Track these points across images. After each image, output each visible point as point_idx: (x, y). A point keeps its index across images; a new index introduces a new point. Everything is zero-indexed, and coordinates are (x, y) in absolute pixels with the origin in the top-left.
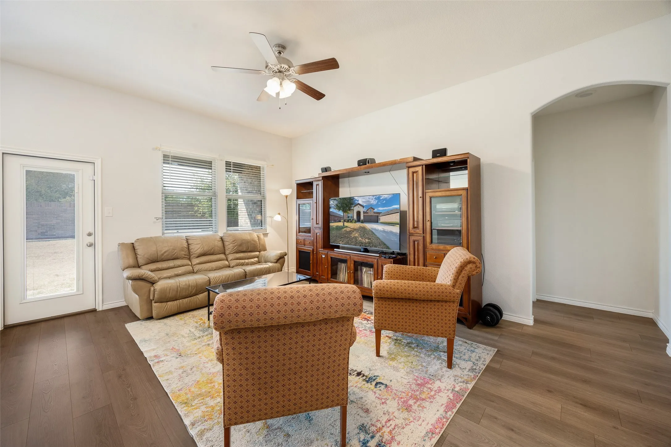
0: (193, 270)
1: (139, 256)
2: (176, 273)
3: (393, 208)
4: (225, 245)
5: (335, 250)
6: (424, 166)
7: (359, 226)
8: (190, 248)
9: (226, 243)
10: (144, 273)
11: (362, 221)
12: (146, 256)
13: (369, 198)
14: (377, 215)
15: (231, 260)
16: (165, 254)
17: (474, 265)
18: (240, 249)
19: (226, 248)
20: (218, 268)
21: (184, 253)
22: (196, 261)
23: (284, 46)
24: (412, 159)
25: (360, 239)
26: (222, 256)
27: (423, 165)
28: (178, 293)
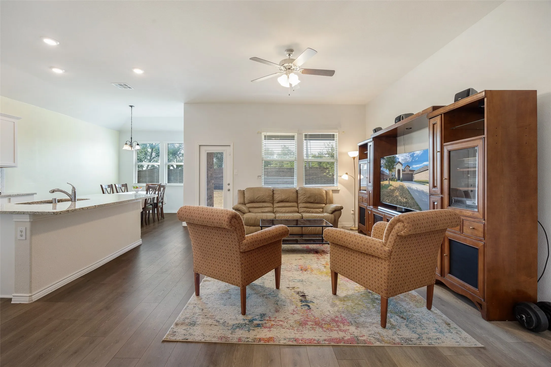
0: (273, 210)
1: (245, 198)
2: (263, 211)
3: (424, 165)
4: (298, 196)
5: (379, 207)
6: (443, 115)
7: (399, 184)
8: (274, 196)
9: (299, 195)
10: (240, 207)
11: (401, 179)
12: (248, 198)
13: (406, 156)
14: (411, 172)
15: (300, 208)
16: (258, 199)
17: (402, 224)
18: (309, 200)
19: (299, 199)
20: (289, 212)
21: (269, 199)
22: (276, 205)
23: (292, 50)
24: (431, 109)
25: (400, 198)
26: (295, 204)
27: (441, 115)
28: (256, 222)
